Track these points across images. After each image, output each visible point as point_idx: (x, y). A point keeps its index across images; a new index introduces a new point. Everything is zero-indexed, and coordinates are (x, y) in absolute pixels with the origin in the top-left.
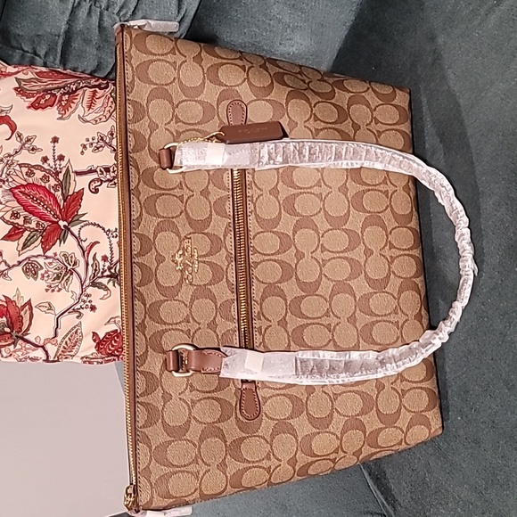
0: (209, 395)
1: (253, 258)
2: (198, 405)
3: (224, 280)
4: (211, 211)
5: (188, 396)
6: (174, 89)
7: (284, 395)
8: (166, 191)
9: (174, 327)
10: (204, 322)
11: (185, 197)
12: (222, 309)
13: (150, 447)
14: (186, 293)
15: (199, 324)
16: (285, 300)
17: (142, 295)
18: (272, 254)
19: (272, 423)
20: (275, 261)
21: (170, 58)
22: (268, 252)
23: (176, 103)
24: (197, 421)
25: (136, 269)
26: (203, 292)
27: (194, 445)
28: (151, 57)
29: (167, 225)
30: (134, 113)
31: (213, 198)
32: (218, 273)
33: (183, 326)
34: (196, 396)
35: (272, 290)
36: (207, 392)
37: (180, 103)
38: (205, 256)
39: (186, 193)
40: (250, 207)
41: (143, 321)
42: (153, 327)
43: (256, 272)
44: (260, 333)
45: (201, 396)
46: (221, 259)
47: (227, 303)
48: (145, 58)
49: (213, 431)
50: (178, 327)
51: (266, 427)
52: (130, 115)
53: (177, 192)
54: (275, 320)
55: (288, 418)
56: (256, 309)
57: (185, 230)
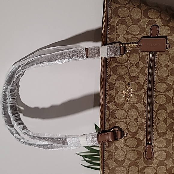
0: (133, 149)
1: (155, 93)
2: (129, 153)
3: (142, 102)
4: (139, 73)
5: (125, 149)
6: (128, 20)
7: (163, 151)
8: (121, 64)
9: (121, 120)
10: (133, 119)
11: (129, 66)
12: (141, 114)
13: (109, 168)
14: (126, 107)
15: (131, 119)
16: (167, 112)
17: (109, 107)
18: (163, 92)
19: (158, 162)
20: (164, 95)
21: (128, 6)
22: (162, 91)
23: (128, 26)
24: (128, 159)
25: (107, 96)
26: (133, 106)
27: (126, 169)
28: (120, 5)
29: (121, 78)
30: (111, 30)
31: (140, 67)
32: (140, 99)
33: (124, 120)
34: (128, 149)
35: (162, 107)
36: (132, 148)
37: (130, 26)
38: (135, 92)
39: (129, 65)
40: (156, 71)
41: (109, 118)
42: (112, 120)
43: (156, 99)
44: (155, 125)
45: (130, 149)
46: (141, 93)
47: (143, 112)
48: (117, 6)
49: (134, 163)
50: (122, 120)
51: (155, 163)
52: (109, 31)
53: (126, 64)
54: (162, 119)
55: (164, 160)
56: (154, 115)
57: (128, 80)
